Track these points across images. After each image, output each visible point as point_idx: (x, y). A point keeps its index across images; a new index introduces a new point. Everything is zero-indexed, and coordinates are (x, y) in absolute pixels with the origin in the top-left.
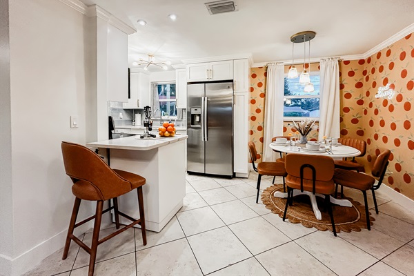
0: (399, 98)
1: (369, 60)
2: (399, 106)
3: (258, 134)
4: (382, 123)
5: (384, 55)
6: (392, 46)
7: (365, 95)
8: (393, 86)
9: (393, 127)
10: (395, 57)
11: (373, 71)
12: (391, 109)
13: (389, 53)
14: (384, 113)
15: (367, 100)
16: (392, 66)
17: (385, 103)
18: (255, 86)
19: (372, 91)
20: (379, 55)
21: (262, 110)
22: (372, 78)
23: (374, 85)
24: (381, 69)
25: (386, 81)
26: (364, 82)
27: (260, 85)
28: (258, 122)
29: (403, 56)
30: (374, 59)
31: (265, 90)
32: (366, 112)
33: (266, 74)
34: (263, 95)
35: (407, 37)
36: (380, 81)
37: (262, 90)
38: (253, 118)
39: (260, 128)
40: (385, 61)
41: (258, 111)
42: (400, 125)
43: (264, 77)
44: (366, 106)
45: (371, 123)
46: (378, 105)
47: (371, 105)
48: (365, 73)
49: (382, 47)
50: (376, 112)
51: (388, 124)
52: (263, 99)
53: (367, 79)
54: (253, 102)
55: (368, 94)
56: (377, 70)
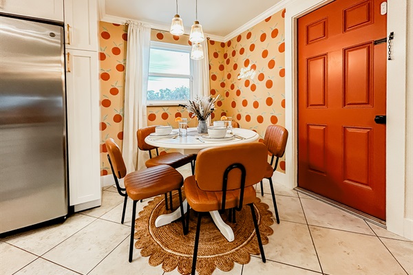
0: (261, 77)
1: (229, 43)
2: (261, 85)
3: (115, 128)
4: (245, 103)
5: (244, 38)
6: (253, 28)
7: (226, 77)
8: (254, 67)
9: (256, 105)
10: (255, 39)
11: (234, 54)
12: (253, 88)
13: (249, 36)
14: (246, 93)
15: (228, 83)
16: (252, 48)
17: (247, 83)
18: (108, 53)
19: (234, 73)
20: (239, 38)
21: (120, 89)
22: (233, 60)
23: (235, 67)
24: (242, 51)
25: (247, 63)
26: (225, 65)
27: (116, 51)
28: (115, 109)
29: (263, 38)
30: (234, 43)
31: (125, 60)
32: (227, 94)
33: (125, 37)
34: (121, 68)
35: (267, 20)
36: (241, 63)
37: (119, 59)
38: (106, 103)
39: (118, 119)
40: (246, 44)
41: (114, 91)
42: (262, 103)
43: (122, 41)
44: (227, 88)
45: (234, 105)
46: (240, 86)
47: (232, 87)
48: (225, 56)
49: (241, 30)
50: (238, 93)
51: (250, 104)
52: (122, 73)
53: (228, 62)
54: (105, 77)
55: (229, 76)
56: (238, 53)
